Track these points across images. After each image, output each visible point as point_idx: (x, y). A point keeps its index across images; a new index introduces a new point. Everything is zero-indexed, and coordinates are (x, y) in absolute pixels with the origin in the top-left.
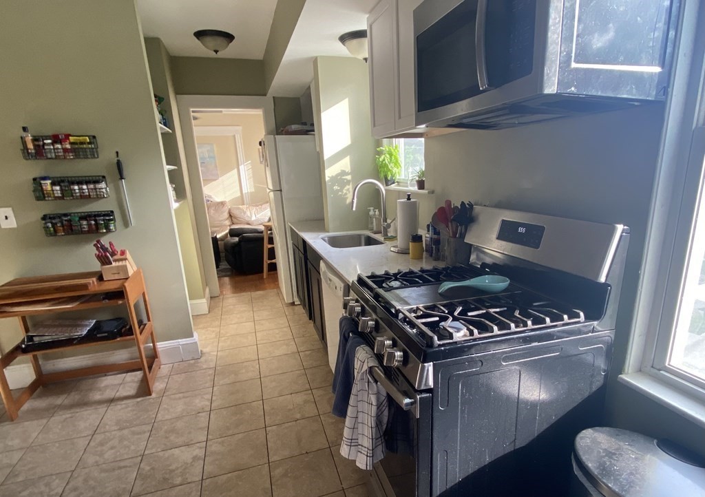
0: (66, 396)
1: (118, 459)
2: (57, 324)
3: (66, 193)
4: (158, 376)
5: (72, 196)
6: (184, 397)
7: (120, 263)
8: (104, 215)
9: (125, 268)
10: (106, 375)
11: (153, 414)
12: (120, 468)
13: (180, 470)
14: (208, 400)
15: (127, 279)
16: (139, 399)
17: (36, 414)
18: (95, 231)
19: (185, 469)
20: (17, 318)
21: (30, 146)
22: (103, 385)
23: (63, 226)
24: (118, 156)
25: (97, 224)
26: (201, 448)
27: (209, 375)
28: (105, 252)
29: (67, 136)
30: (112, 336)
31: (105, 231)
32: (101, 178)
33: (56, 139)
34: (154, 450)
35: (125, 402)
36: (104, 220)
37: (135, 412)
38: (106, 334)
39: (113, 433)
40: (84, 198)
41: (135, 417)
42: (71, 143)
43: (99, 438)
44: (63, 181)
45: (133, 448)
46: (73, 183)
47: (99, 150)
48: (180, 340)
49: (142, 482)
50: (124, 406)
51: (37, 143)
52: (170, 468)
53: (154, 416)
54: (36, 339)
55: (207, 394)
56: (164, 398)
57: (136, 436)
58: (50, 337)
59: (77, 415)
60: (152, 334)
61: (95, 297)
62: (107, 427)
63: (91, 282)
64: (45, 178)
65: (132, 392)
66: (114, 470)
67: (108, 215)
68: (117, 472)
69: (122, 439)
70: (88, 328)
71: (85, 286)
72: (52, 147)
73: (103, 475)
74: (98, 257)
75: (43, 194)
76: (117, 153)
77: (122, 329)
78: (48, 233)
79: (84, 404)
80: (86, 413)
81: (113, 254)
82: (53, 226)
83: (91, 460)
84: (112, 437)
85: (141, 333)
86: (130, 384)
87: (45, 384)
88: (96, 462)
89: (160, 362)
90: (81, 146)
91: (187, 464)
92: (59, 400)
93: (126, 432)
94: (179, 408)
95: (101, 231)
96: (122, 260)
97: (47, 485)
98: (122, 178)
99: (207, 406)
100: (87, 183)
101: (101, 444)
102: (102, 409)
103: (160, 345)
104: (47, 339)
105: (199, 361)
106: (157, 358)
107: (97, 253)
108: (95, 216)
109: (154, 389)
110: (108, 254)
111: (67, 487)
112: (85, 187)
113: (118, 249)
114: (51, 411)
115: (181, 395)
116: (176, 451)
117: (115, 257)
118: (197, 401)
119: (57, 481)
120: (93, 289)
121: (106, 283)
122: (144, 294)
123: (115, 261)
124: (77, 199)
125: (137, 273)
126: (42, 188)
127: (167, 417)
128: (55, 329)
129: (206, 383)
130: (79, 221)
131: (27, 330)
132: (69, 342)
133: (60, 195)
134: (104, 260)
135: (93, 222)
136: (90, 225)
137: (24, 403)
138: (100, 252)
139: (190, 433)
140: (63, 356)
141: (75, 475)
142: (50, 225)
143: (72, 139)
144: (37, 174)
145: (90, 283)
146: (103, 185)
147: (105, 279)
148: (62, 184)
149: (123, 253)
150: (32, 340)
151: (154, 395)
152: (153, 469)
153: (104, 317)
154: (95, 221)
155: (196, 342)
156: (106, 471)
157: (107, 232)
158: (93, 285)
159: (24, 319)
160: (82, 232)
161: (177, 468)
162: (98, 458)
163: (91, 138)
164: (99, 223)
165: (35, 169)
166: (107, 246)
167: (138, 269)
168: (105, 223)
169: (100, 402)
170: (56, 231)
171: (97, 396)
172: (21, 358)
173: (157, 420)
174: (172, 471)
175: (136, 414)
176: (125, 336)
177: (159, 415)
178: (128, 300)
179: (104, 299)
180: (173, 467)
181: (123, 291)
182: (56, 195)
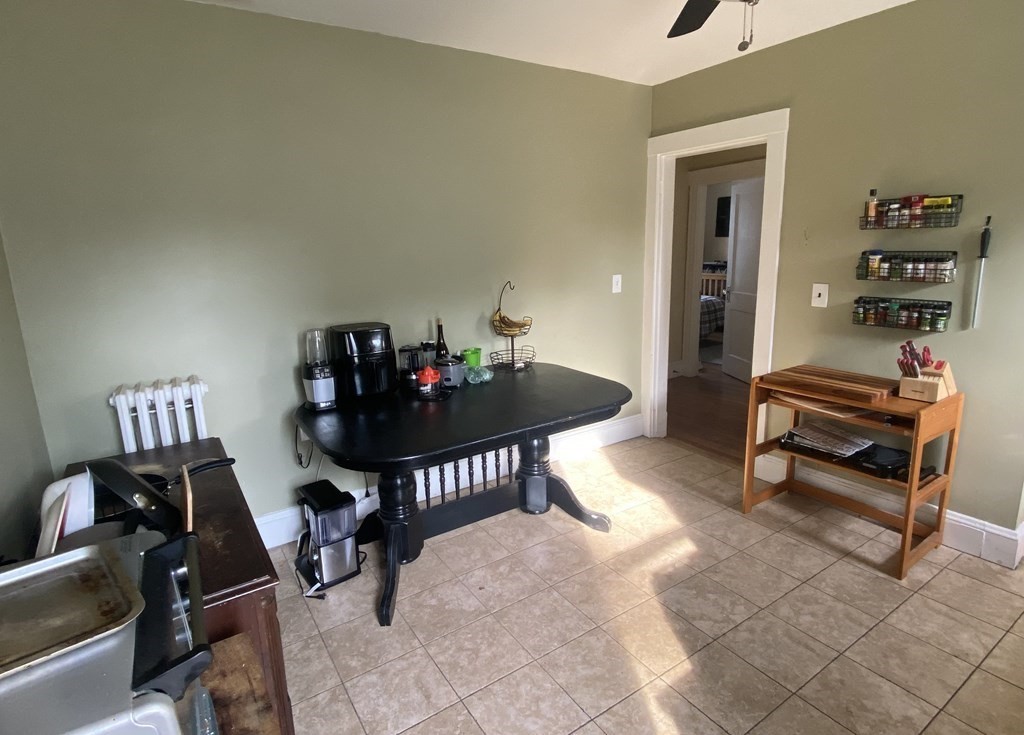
0: (803, 516)
1: (811, 634)
2: (826, 429)
3: (896, 272)
4: (928, 557)
5: (901, 277)
6: (946, 615)
7: (931, 380)
8: (935, 307)
9: (934, 388)
10: (859, 517)
11: (888, 608)
12: (807, 647)
13: (873, 717)
14: (985, 647)
15: (931, 403)
16: (881, 575)
17: (767, 519)
18: (915, 327)
19: (881, 721)
20: (790, 409)
21: (872, 213)
22: (850, 527)
23: (876, 313)
24: (988, 223)
25: (919, 319)
26: (925, 713)
27: (1012, 608)
28: (913, 359)
29: (922, 198)
30: (881, 472)
31: (928, 329)
32: (950, 254)
33: (907, 203)
34: (858, 659)
35: (861, 566)
36: (932, 314)
37: (865, 589)
38: (874, 467)
39: (825, 597)
40: (917, 281)
41: (862, 595)
42: (924, 208)
43: (808, 591)
44: (896, 257)
45: (835, 633)
46: (908, 261)
47: (961, 215)
48: (986, 523)
49: (819, 688)
50: (857, 571)
51: (880, 209)
52: (865, 702)
53: (887, 612)
54: (796, 439)
55: (991, 636)
56: (916, 595)
57: (847, 621)
58: (810, 443)
59: (802, 546)
60: (943, 493)
61: (876, 415)
62: (824, 584)
63: (879, 394)
64: (874, 253)
65: (879, 559)
66: (799, 643)
67: (941, 308)
68: (801, 649)
69: (830, 612)
70: (857, 450)
71: (867, 398)
72: (897, 213)
73: (786, 639)
74: (901, 364)
75: (867, 272)
76: (989, 218)
77: (899, 468)
78: (857, 321)
79: (815, 537)
80: (811, 550)
81: (923, 364)
82: (864, 313)
83: (784, 610)
84: (820, 601)
85: (920, 488)
86: (883, 546)
87: (792, 491)
88: (789, 618)
89: (941, 539)
90: (937, 211)
91: (891, 718)
92: (795, 517)
93: (840, 606)
94: (931, 626)
95: (923, 329)
96: (934, 375)
97: (733, 604)
98: (983, 255)
99: (977, 655)
100: (927, 261)
101: (806, 601)
102: (831, 558)
103: (951, 516)
104: (807, 443)
105: (1010, 573)
106: (938, 531)
107: (902, 358)
108: (922, 306)
109: (909, 574)
110: (916, 363)
111: (746, 622)
112: (922, 266)
113: (935, 358)
114: (782, 525)
115: (944, 609)
116: (887, 686)
117: (926, 369)
118: (965, 636)
119: (742, 607)
120: (878, 405)
121: (900, 400)
122: (953, 432)
123: (924, 374)
124: (906, 281)
125: (952, 401)
126: (868, 265)
127: (904, 626)
128: (820, 436)
129: (1000, 617)
130: (898, 310)
131: (796, 424)
132: (828, 457)
133: (886, 275)
134: (908, 370)
135: (916, 315)
136: (910, 317)
137: (761, 501)
138: (906, 357)
139: (922, 675)
140: (818, 468)
141: (761, 615)
142: (861, 310)
143: (927, 201)
144: (867, 247)
145: (875, 395)
146: (949, 265)
147: (900, 395)
148: (893, 261)
149: (940, 365)
150: (792, 439)
151: (904, 582)
152: (842, 682)
153: (886, 442)
154: (920, 313)
155: (1016, 541)
156: (791, 637)
157: (931, 331)
158: (881, 399)
159: (797, 414)
160: (897, 326)
161: (872, 711)
162: (792, 614)
163: (956, 198)
164: (925, 316)
165: (869, 240)
166: (919, 351)
167: (958, 394)
168: (931, 319)
169: (833, 548)
170: (865, 319)
171: (834, 538)
172: (776, 451)
173: (888, 621)
174: (864, 708)
175: (865, 592)
176: (899, 480)
177: (895, 615)
178: (917, 435)
179: (888, 421)
180: (869, 704)
181: (914, 420)
182: (882, 274)
